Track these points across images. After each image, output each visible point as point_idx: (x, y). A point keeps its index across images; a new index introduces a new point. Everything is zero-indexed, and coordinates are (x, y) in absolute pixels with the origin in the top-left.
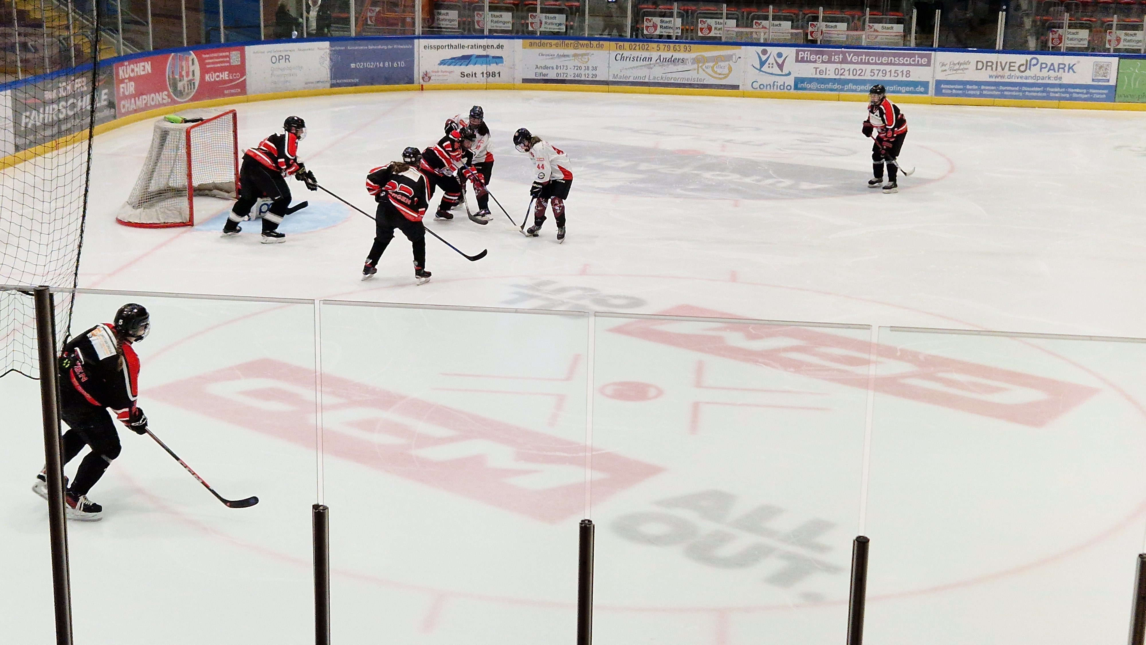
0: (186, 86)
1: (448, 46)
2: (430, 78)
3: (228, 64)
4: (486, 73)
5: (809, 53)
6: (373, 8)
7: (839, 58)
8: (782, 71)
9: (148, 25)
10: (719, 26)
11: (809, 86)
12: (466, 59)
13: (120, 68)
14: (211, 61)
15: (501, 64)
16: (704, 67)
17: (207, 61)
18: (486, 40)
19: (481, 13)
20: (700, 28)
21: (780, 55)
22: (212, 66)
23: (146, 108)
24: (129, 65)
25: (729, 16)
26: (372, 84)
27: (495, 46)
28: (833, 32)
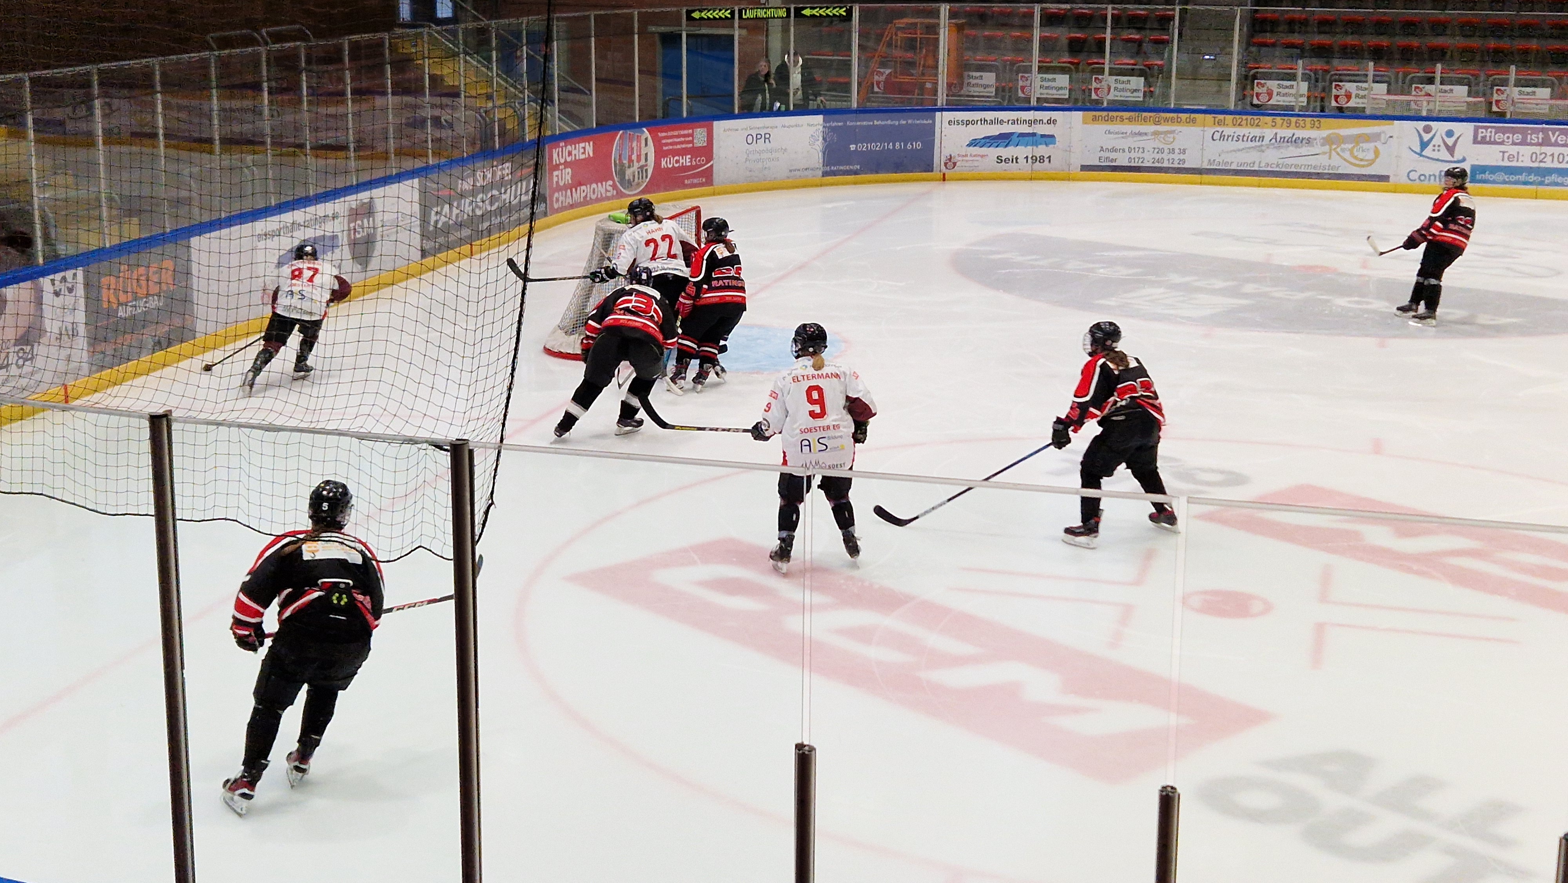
0: (637, 173)
1: (981, 120)
2: (955, 164)
3: (691, 145)
4: (1032, 157)
5: (1493, 130)
6: (882, 70)
7: (1538, 138)
8: (1452, 155)
9: (591, 94)
10: (1362, 93)
11: (1492, 177)
12: (1004, 139)
13: (554, 150)
14: (669, 141)
15: (1051, 146)
16: (1339, 150)
17: (664, 141)
18: (1032, 112)
19: (1026, 75)
20: (1335, 96)
21: (1450, 133)
22: (671, 147)
23: (586, 202)
24: (566, 146)
25: (1378, 79)
26: (877, 172)
27: (1045, 121)
28: (1529, 101)
